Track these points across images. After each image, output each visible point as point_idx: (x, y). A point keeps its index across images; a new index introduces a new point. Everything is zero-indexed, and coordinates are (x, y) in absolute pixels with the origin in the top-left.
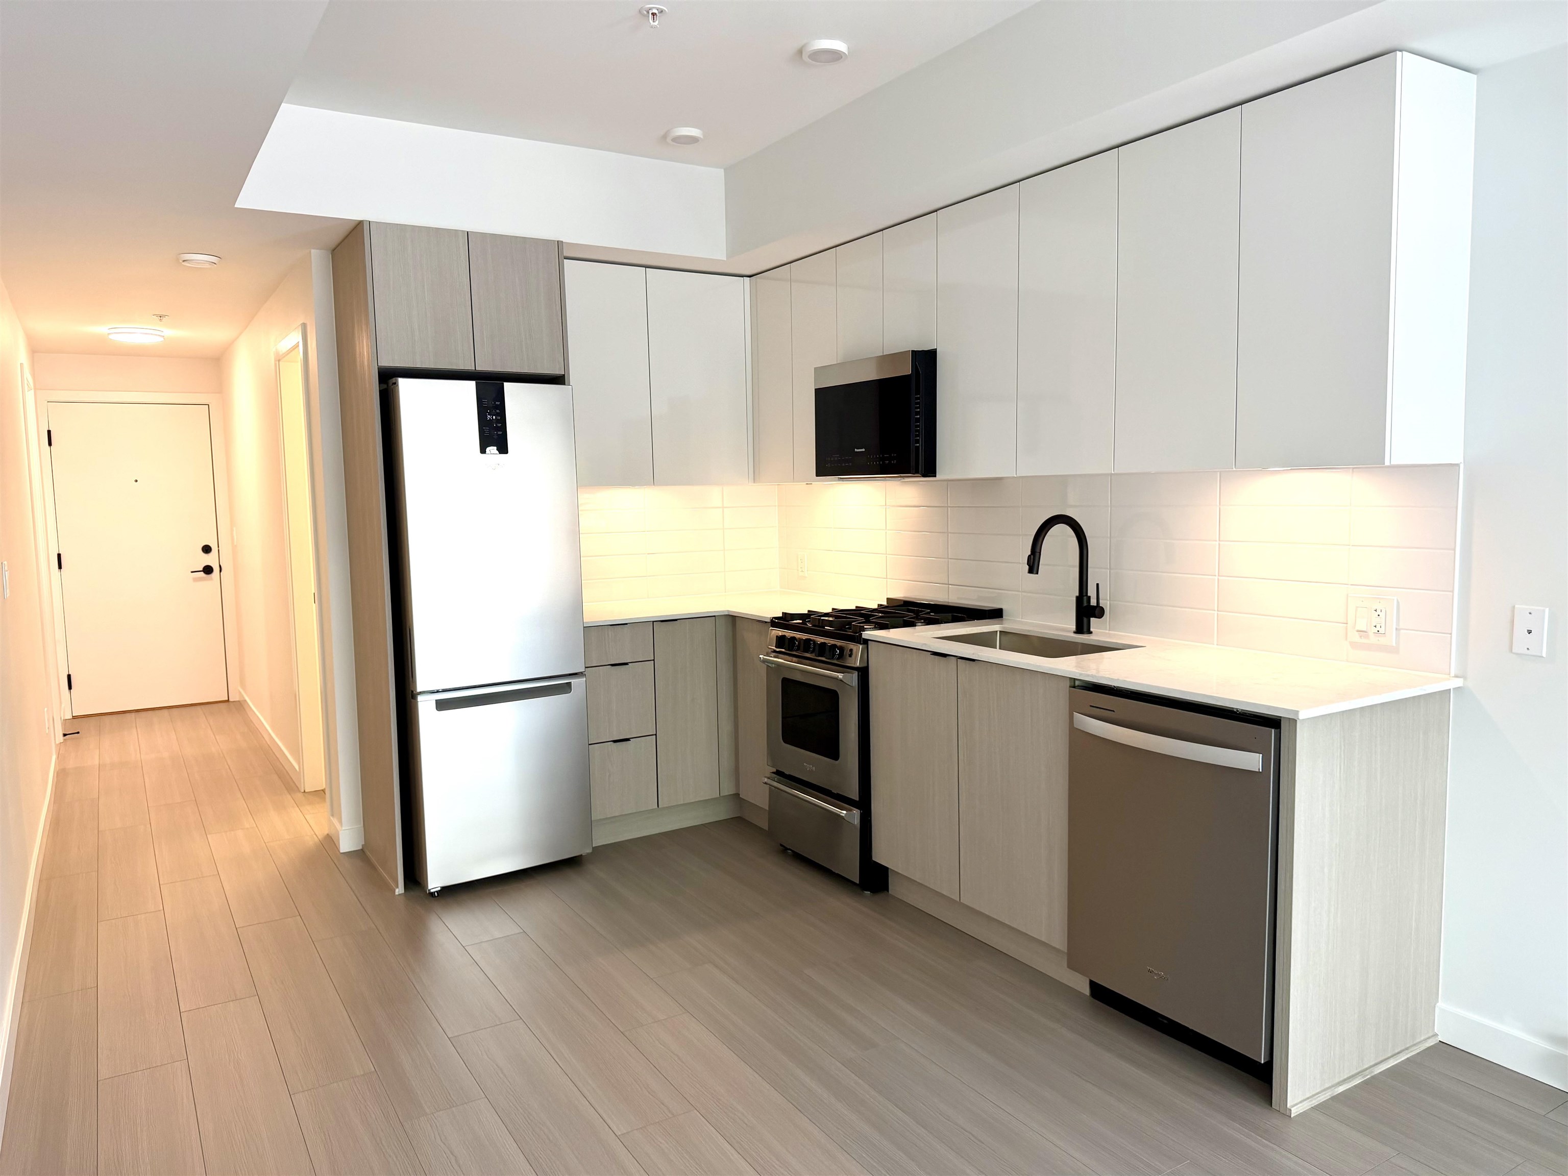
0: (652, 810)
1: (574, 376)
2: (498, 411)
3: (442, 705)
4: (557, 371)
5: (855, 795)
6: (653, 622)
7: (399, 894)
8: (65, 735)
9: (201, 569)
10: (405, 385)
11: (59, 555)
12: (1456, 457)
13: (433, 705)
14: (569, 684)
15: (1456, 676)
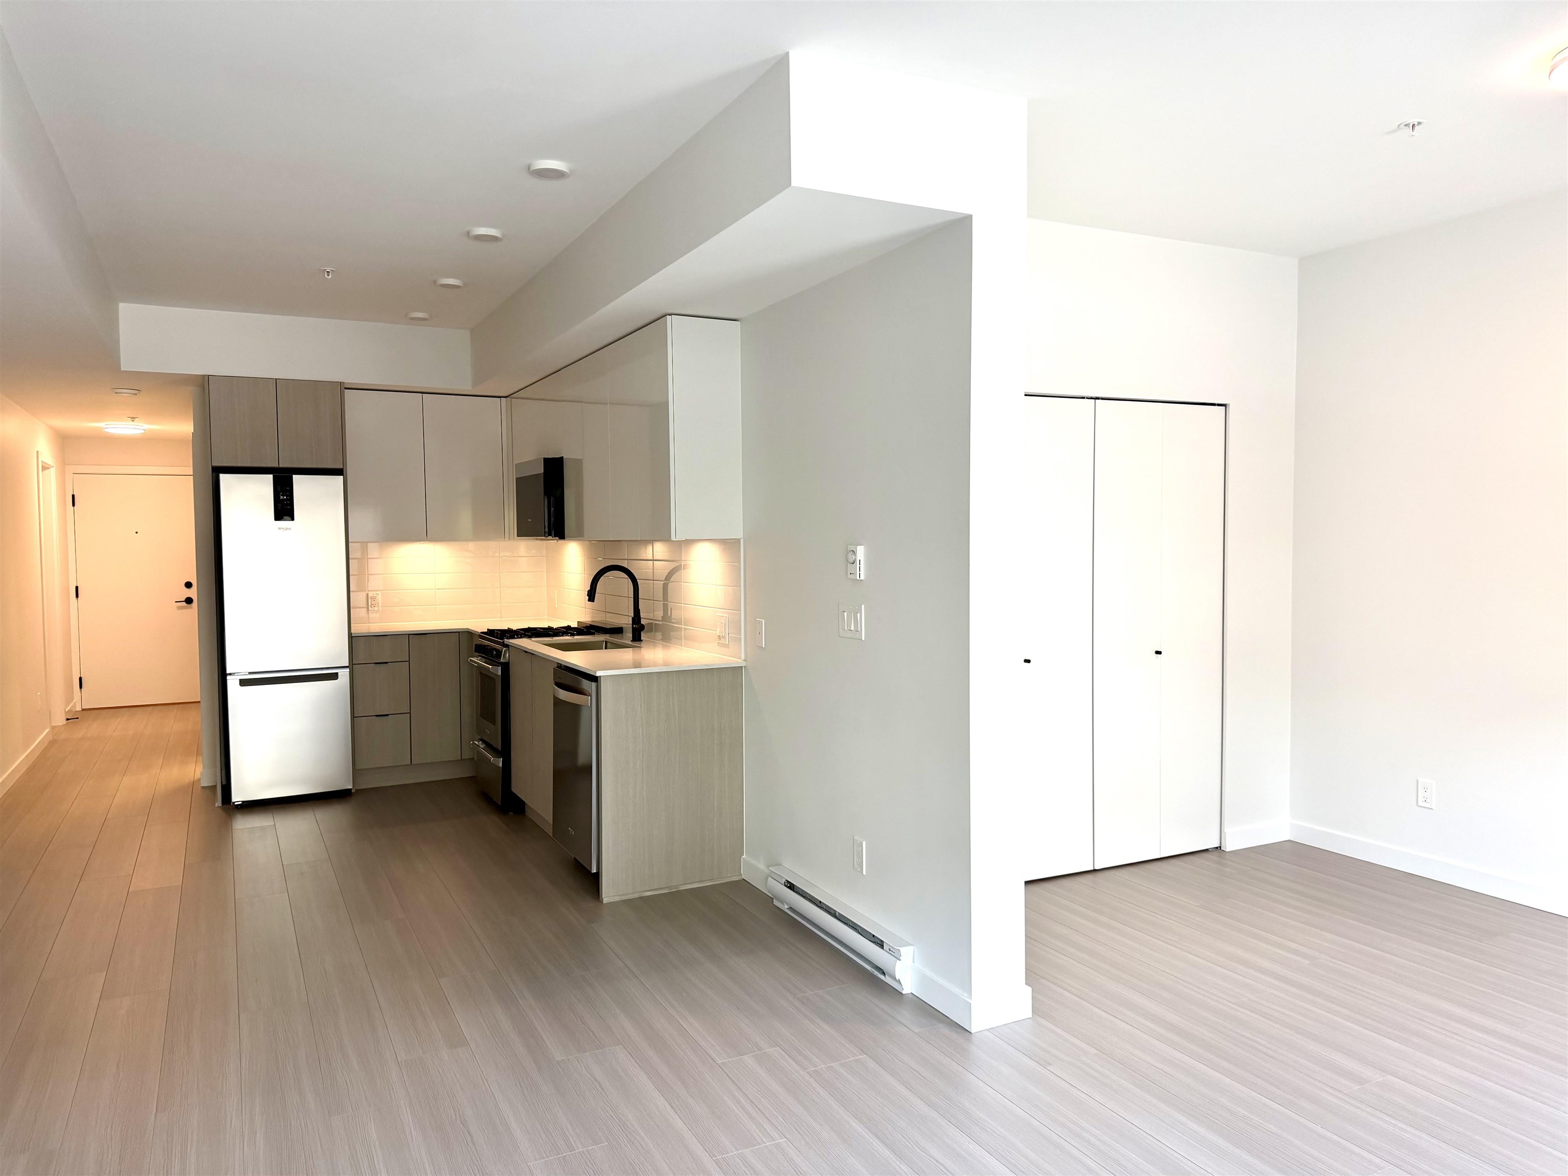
0: (407, 765)
1: (349, 471)
2: (288, 493)
3: (244, 683)
4: (339, 466)
5: (499, 746)
6: (409, 634)
7: (218, 807)
8: (68, 719)
9: (184, 600)
10: (223, 477)
11: (77, 588)
12: (740, 535)
13: (238, 682)
14: (337, 674)
15: (744, 661)
